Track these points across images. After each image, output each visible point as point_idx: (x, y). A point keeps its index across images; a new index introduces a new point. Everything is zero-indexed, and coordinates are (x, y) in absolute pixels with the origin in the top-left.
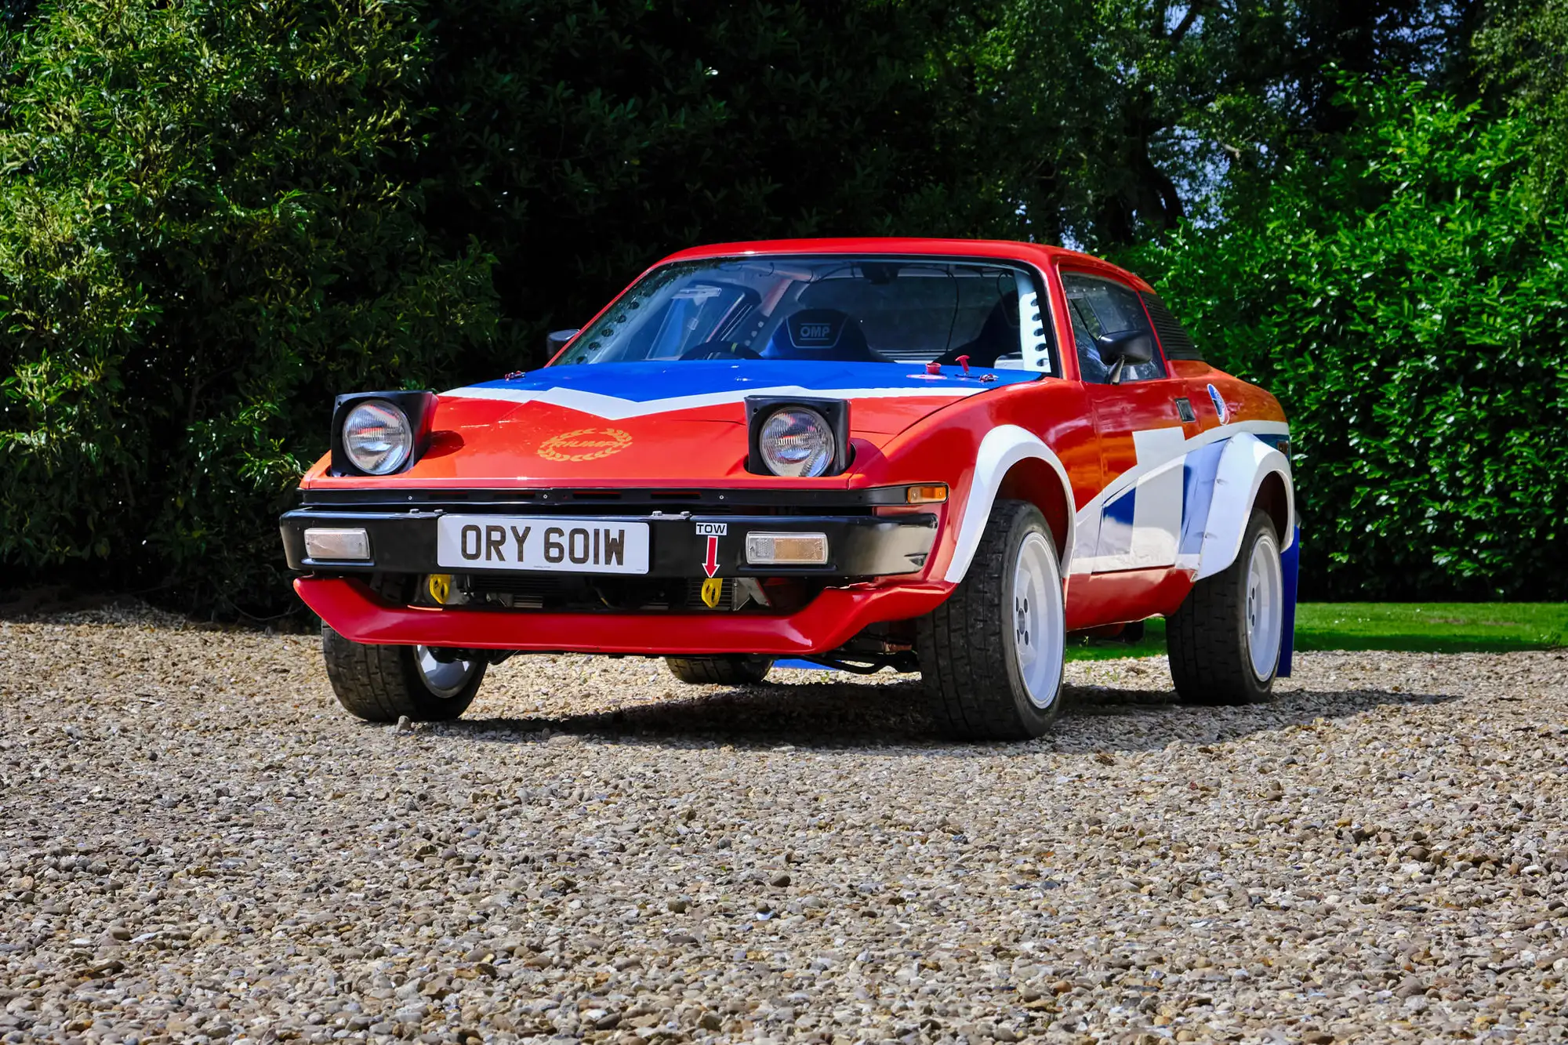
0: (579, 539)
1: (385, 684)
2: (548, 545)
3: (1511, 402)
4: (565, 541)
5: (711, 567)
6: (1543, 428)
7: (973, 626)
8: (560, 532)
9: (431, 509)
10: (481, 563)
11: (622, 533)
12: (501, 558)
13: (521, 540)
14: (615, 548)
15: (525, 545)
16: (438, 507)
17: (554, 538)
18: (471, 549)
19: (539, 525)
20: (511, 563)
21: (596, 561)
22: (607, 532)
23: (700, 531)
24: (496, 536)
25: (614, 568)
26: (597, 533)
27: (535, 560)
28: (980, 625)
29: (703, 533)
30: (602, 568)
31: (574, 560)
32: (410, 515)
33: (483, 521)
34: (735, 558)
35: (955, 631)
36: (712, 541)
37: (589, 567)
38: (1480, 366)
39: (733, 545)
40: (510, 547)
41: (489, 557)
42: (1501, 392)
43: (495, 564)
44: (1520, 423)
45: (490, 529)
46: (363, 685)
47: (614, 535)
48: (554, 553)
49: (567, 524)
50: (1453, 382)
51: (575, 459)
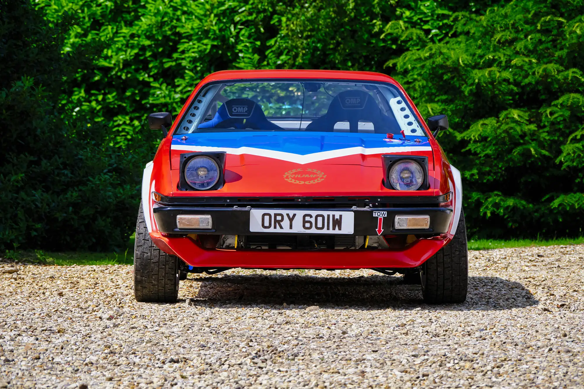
0: (320, 219)
1: (165, 284)
2: (305, 222)
3: (116, 100)
4: (313, 220)
5: (379, 231)
6: (137, 115)
7: (454, 254)
8: (311, 216)
9: (245, 206)
10: (272, 230)
11: (341, 216)
12: (281, 227)
13: (291, 220)
14: (338, 223)
15: (293, 222)
16: (249, 205)
17: (307, 219)
18: (267, 224)
19: (300, 214)
20: (286, 230)
21: (328, 229)
22: (334, 216)
23: (375, 215)
24: (279, 218)
25: (337, 231)
26: (329, 216)
27: (298, 228)
28: (457, 253)
29: (376, 216)
30: (331, 232)
31: (317, 228)
32: (235, 208)
33: (272, 212)
34: (390, 227)
35: (446, 255)
36: (381, 219)
37: (325, 231)
38: (97, 78)
39: (389, 221)
40: (286, 223)
41: (275, 227)
42: (109, 93)
43: (278, 230)
44: (122, 111)
45: (276, 215)
46: (154, 285)
47: (337, 217)
48: (308, 225)
49: (314, 213)
50: (80, 87)
51: (307, 183)
